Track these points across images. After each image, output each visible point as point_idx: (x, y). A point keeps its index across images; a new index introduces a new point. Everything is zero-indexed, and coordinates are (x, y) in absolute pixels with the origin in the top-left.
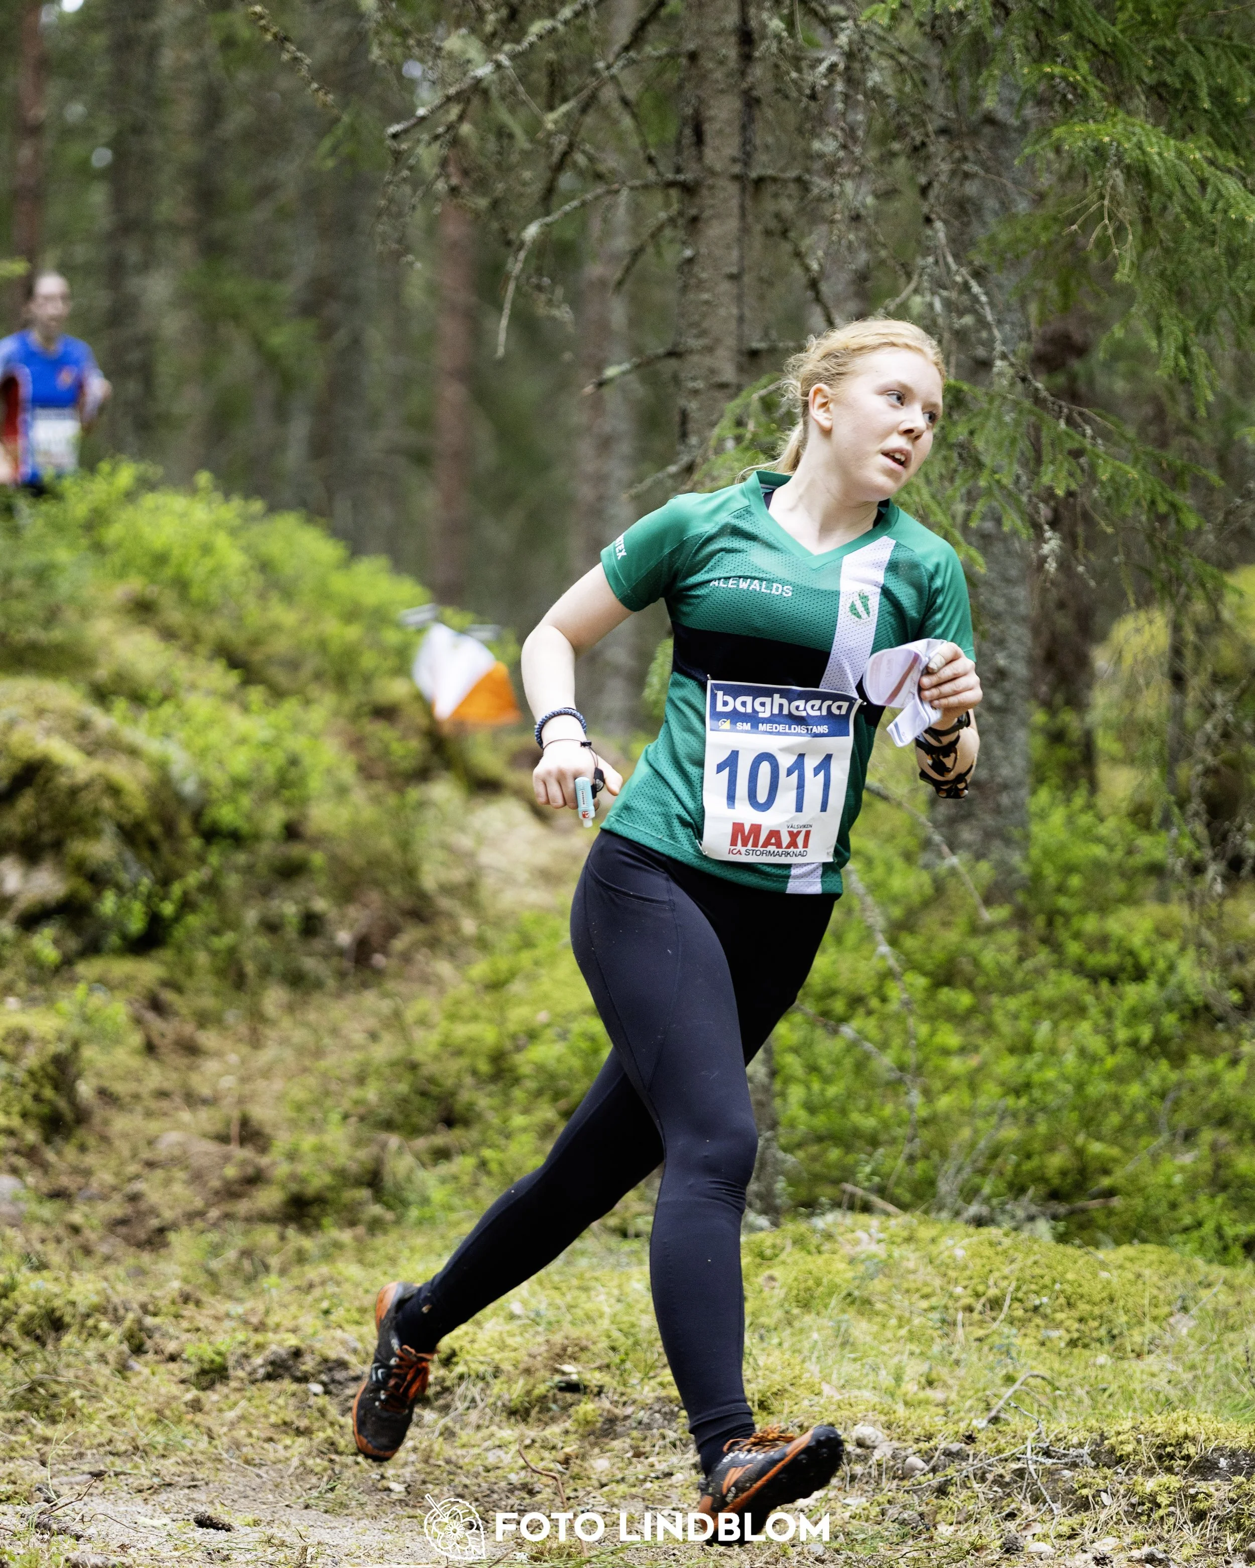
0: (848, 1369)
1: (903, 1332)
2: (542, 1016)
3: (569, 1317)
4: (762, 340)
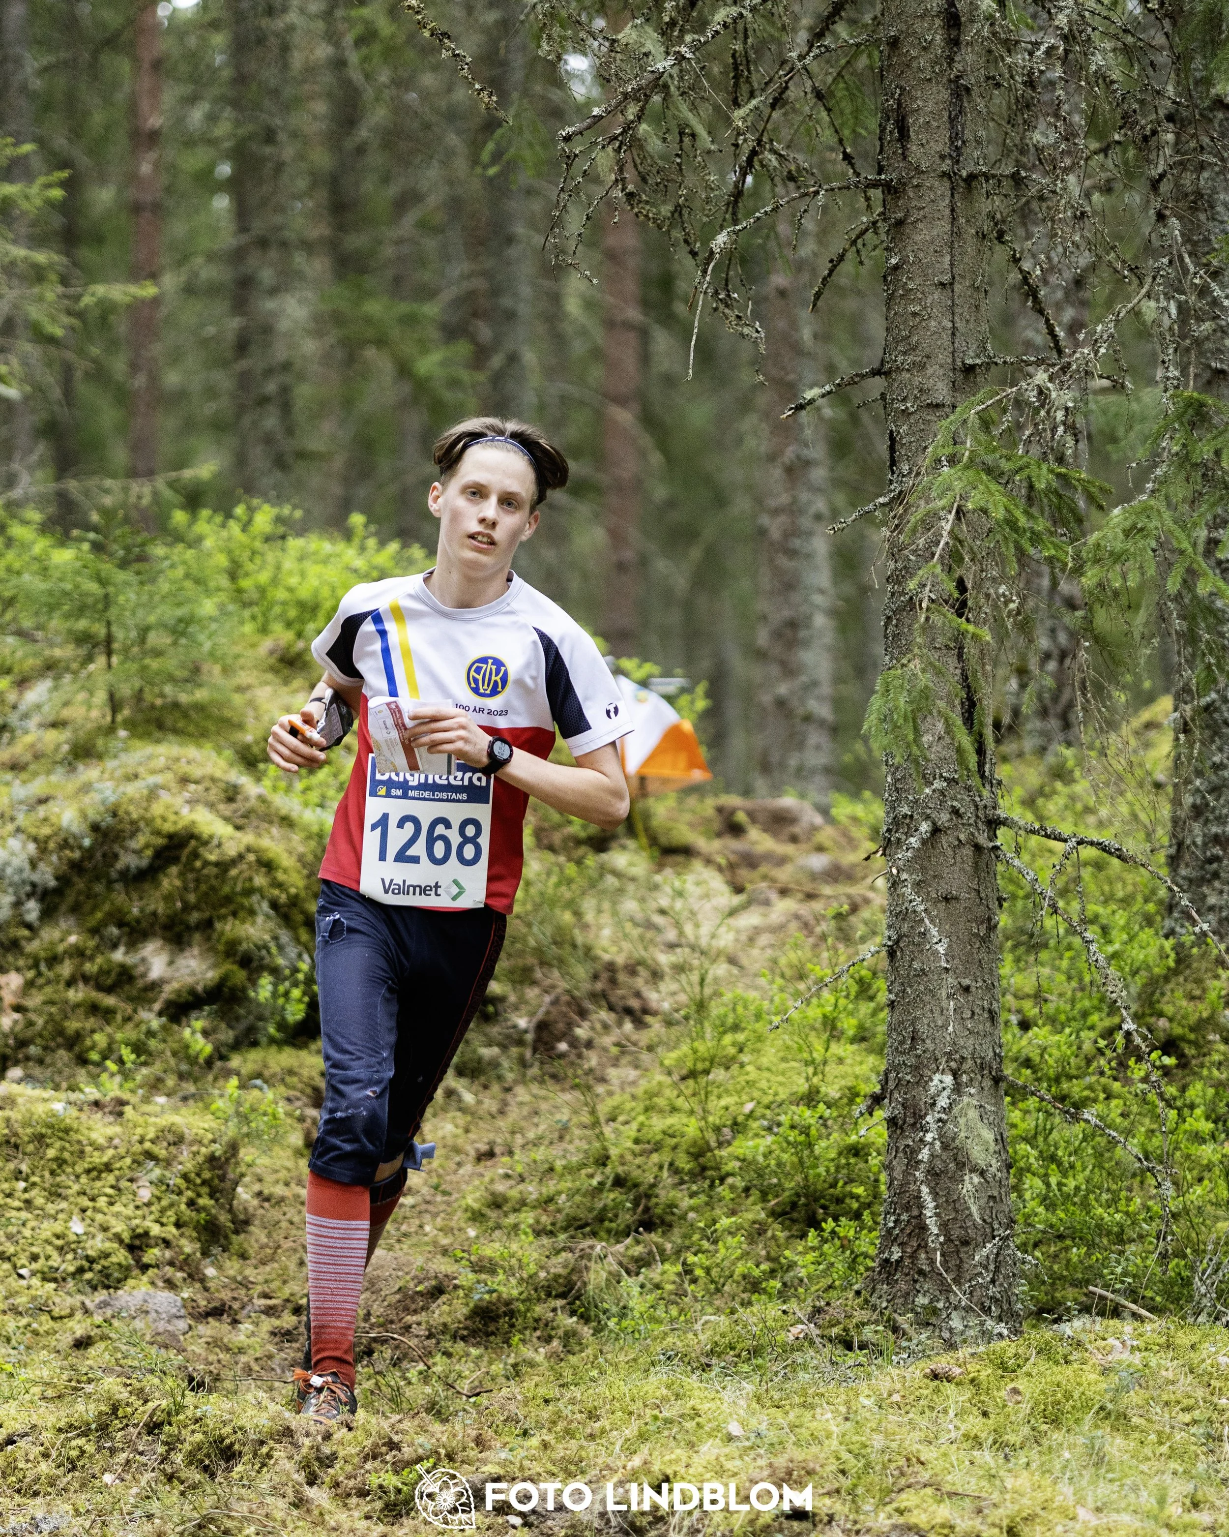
0: (1104, 1490)
1: (1164, 1449)
2: (749, 1107)
3: (793, 1438)
4: (978, 356)
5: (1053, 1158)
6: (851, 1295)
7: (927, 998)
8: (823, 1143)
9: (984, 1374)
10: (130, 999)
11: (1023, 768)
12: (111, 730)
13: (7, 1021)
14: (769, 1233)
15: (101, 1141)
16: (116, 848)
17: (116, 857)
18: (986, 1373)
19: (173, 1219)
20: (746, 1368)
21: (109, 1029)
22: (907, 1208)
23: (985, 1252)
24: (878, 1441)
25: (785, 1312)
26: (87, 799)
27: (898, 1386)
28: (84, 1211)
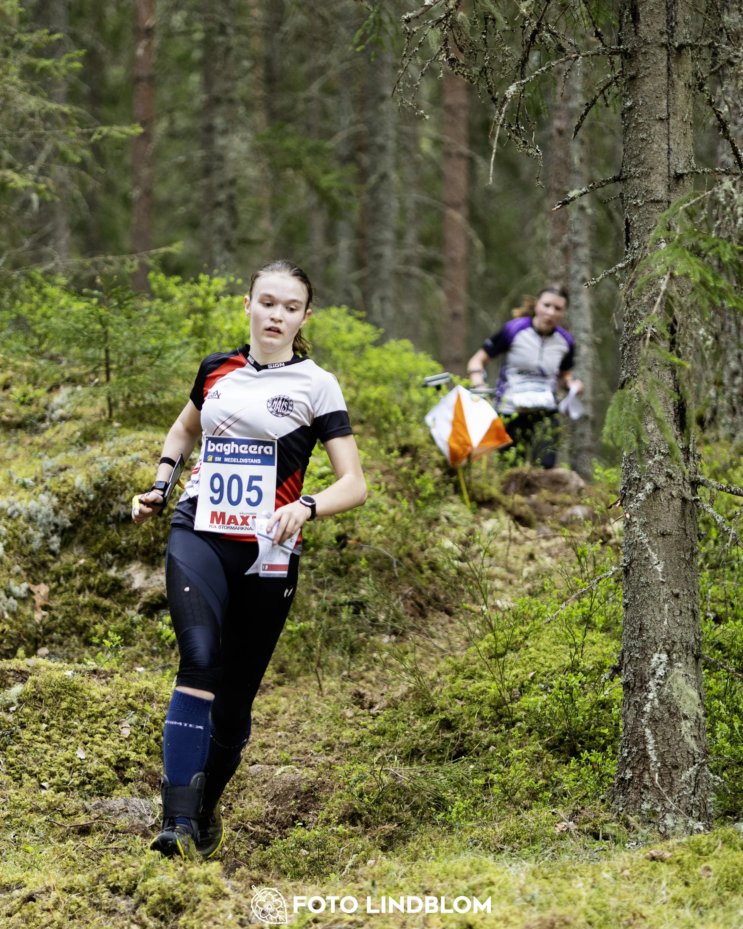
2: (531, 675)
3: (556, 900)
4: (685, 168)
5: (736, 710)
6: (598, 802)
7: (650, 602)
8: (581, 700)
9: (686, 857)
10: (120, 602)
11: (719, 449)
12: (109, 422)
13: (38, 616)
14: (545, 760)
15: (98, 697)
16: (111, 500)
17: (111, 506)
18: (688, 856)
19: (145, 749)
20: (526, 851)
21: (105, 622)
22: (636, 744)
23: (688, 773)
24: (613, 902)
25: (553, 813)
26: (92, 468)
27: (628, 865)
28: (85, 743)
